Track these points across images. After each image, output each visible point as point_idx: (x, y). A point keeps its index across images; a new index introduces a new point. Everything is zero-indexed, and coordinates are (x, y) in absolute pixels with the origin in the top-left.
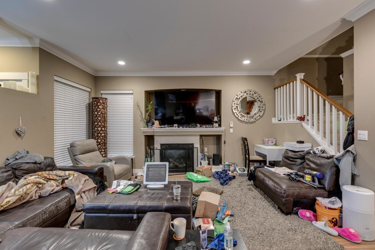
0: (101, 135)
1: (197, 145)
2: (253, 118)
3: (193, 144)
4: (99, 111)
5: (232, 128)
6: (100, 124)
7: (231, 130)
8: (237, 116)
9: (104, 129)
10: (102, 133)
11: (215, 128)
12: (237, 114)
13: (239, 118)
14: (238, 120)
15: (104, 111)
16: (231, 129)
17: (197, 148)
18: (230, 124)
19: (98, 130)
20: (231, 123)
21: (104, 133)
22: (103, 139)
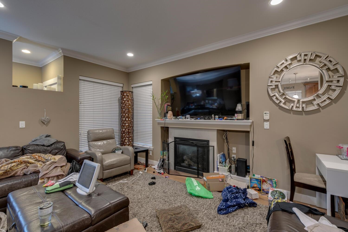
0: (125, 125)
1: (213, 143)
2: (312, 103)
3: (209, 141)
4: (124, 103)
5: (267, 121)
6: (124, 114)
7: (267, 125)
8: (277, 102)
9: (129, 120)
10: (126, 123)
11: (236, 121)
12: (277, 98)
13: (282, 104)
14: (279, 108)
15: (128, 103)
16: (265, 123)
17: (214, 146)
18: (264, 114)
19: (123, 120)
20: (266, 113)
21: (128, 123)
22: (127, 129)
